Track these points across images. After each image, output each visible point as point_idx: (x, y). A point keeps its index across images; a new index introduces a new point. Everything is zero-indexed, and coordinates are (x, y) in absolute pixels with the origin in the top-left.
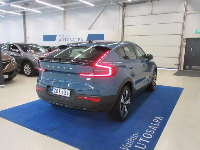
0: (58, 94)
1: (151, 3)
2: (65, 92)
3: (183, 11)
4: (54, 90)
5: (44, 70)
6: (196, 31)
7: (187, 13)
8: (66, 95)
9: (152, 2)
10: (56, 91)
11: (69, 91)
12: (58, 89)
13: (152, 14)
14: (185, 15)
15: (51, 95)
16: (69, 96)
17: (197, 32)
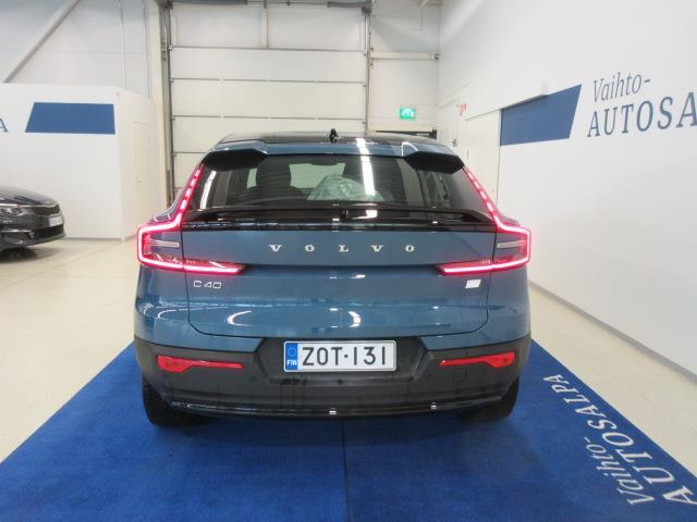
0: (331, 366)
1: (264, 11)
2: (369, 354)
3: (362, 48)
4: (302, 354)
5: (234, 270)
6: (401, 111)
7: (373, 55)
8: (378, 366)
9: (265, 6)
10: (313, 359)
11: (391, 347)
12: (328, 345)
13: (268, 48)
14: (370, 62)
15: (286, 381)
16: (390, 365)
17: (403, 113)
